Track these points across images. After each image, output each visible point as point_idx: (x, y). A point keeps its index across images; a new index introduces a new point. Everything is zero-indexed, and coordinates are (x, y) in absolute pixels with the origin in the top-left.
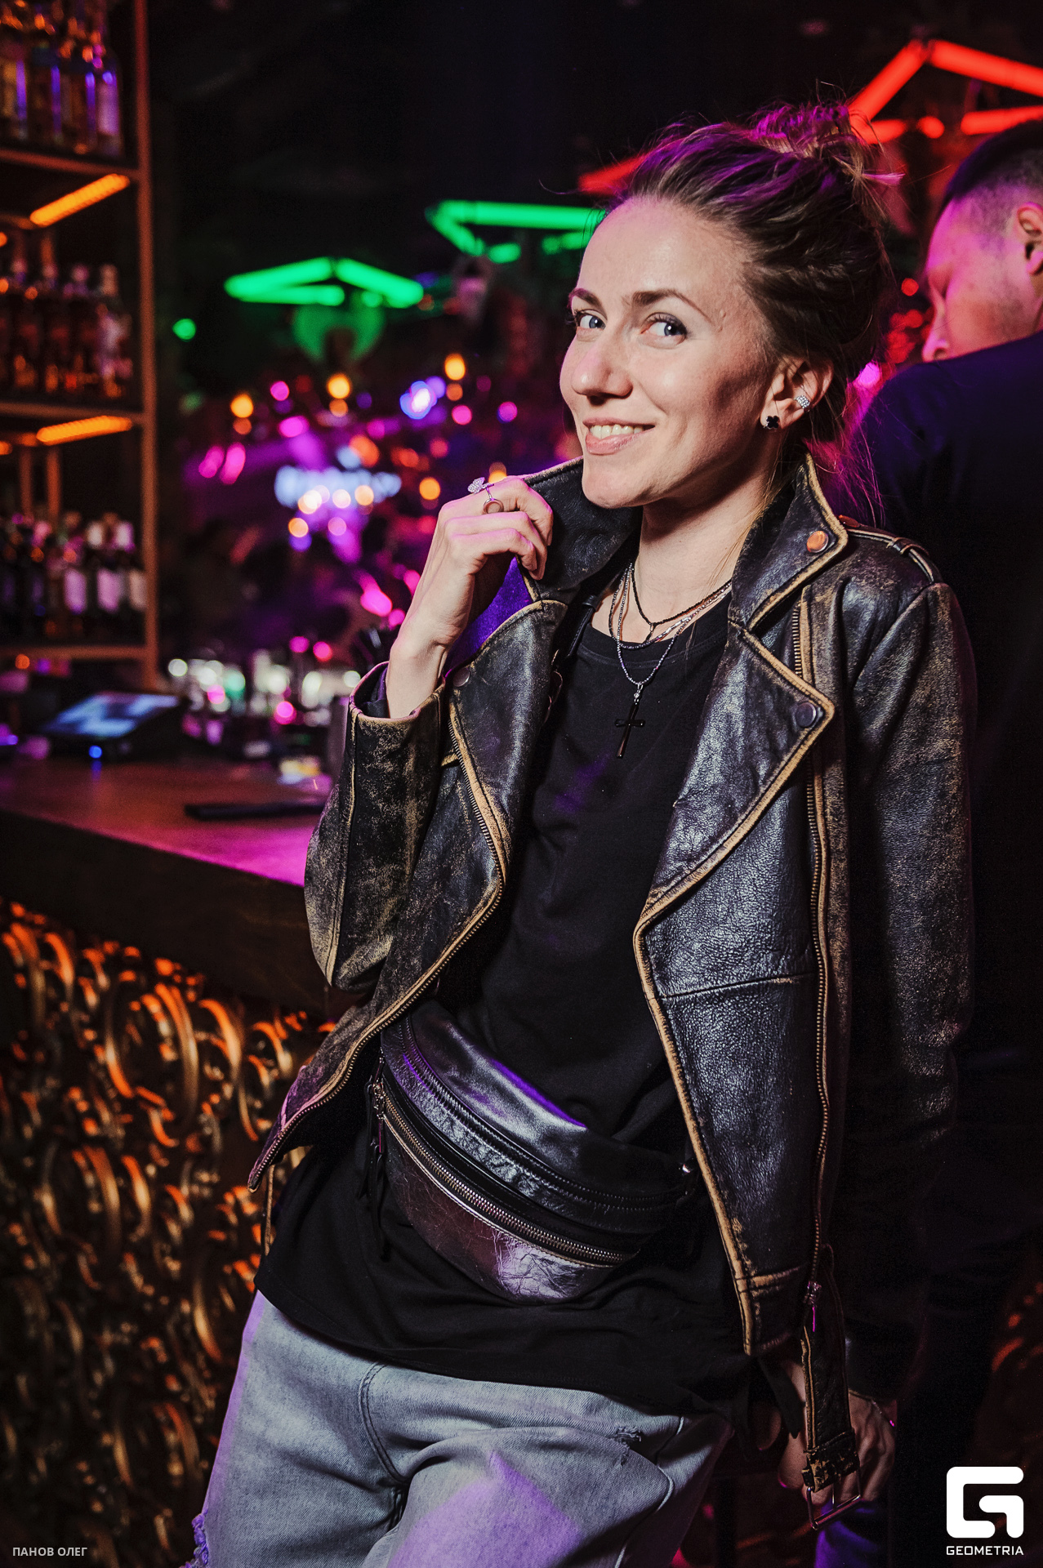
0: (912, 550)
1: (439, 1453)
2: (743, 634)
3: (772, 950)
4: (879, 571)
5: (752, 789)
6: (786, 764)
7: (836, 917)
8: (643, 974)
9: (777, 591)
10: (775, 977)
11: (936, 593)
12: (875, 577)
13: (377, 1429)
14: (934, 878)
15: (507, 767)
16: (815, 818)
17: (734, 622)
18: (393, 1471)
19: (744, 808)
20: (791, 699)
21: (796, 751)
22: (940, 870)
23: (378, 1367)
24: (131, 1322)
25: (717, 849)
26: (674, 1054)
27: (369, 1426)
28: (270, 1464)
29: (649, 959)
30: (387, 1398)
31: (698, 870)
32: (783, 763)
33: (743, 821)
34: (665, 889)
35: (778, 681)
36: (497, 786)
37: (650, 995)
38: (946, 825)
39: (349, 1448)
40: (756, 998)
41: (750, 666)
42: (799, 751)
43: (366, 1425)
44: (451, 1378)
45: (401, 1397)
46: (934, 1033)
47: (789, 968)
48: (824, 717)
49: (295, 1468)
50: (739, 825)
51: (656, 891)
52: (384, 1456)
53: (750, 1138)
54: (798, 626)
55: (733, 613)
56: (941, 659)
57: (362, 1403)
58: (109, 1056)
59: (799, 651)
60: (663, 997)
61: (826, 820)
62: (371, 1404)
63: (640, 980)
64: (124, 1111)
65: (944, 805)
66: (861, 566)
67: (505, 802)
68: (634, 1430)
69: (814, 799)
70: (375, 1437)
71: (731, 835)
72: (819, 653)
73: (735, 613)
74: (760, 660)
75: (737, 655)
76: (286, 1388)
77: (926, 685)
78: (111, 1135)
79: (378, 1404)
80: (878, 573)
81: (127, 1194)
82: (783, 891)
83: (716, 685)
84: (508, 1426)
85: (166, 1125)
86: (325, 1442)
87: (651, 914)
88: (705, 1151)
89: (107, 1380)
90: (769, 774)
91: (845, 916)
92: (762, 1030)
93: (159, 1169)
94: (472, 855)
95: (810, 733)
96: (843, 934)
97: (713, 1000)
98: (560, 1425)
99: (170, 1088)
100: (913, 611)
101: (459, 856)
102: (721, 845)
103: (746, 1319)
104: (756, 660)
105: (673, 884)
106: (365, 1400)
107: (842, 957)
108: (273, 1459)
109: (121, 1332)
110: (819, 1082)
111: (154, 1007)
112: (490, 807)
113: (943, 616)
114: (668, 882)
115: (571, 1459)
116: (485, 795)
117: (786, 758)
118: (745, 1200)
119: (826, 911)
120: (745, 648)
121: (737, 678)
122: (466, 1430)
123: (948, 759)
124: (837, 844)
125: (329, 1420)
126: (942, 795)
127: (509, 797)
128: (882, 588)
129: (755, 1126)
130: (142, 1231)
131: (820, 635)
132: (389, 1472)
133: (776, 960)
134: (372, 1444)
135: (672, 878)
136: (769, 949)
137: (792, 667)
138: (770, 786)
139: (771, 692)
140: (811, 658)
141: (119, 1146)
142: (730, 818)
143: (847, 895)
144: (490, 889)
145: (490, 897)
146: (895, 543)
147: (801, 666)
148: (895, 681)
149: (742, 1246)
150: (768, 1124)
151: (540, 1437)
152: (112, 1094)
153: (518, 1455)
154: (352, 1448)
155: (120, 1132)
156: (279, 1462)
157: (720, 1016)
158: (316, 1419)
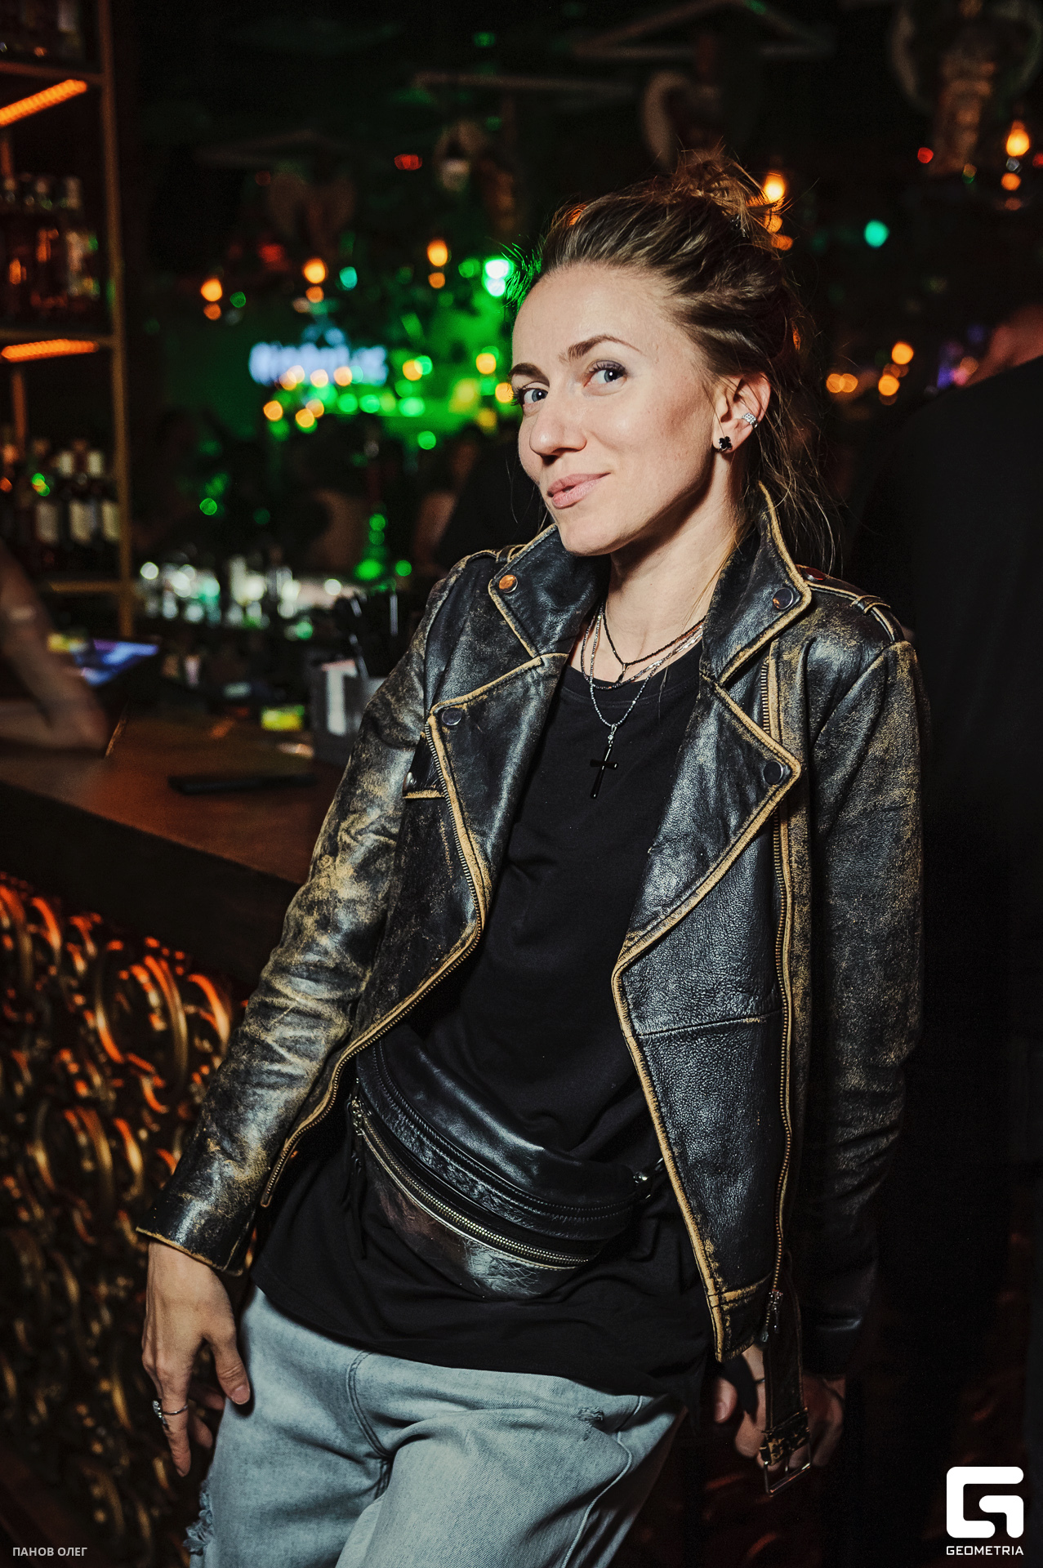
0: (875, 609)
1: (420, 1431)
2: (713, 689)
3: (741, 992)
4: (843, 631)
5: (723, 838)
6: (755, 818)
7: (799, 957)
8: (621, 1013)
9: (746, 646)
10: (745, 1017)
11: (896, 652)
12: (839, 638)
13: (363, 1409)
14: (887, 916)
15: (493, 816)
16: (781, 866)
17: (705, 675)
18: (378, 1445)
19: (716, 857)
20: (760, 755)
21: (765, 806)
22: (893, 908)
23: (365, 1354)
24: (127, 1276)
25: (690, 895)
26: (651, 1089)
27: (356, 1405)
28: (267, 1438)
29: (627, 999)
30: (372, 1381)
31: (672, 915)
32: (752, 817)
33: (715, 869)
34: (642, 933)
35: (747, 737)
36: (483, 834)
37: (628, 1033)
38: (900, 867)
39: (338, 1424)
40: (726, 1037)
41: (720, 719)
42: (768, 806)
43: (353, 1405)
44: (431, 1366)
45: (385, 1381)
46: (884, 1055)
47: (757, 1008)
48: (791, 775)
49: (289, 1441)
50: (711, 873)
51: (633, 935)
52: (370, 1433)
53: (721, 1165)
54: (767, 683)
55: (704, 666)
56: (899, 714)
57: (349, 1385)
58: (100, 1021)
59: (767, 708)
60: (640, 1035)
61: (791, 867)
62: (358, 1387)
63: (618, 1019)
64: (115, 1076)
65: (898, 848)
66: (826, 626)
67: (489, 850)
68: (596, 1411)
69: (780, 848)
70: (361, 1415)
71: (704, 882)
72: (786, 711)
73: (706, 667)
74: (731, 715)
75: (709, 707)
76: (281, 1370)
77: (885, 739)
78: (103, 1098)
79: (365, 1387)
80: (842, 634)
81: (119, 1155)
82: (751, 936)
83: (689, 736)
84: (482, 1408)
85: (157, 1091)
86: (317, 1420)
87: (629, 957)
88: (680, 1178)
89: (104, 1331)
90: (739, 826)
91: (807, 956)
92: (732, 1066)
93: (150, 1132)
94: (451, 896)
95: (777, 790)
96: (805, 972)
97: (688, 1037)
98: (528, 1407)
99: (160, 1056)
100: (874, 671)
101: (439, 894)
102: (694, 892)
103: (718, 1331)
104: (727, 716)
105: (649, 928)
106: (352, 1383)
107: (804, 993)
108: (269, 1433)
109: (117, 1286)
110: (782, 1110)
111: (143, 978)
112: (474, 854)
113: (903, 673)
114: (644, 927)
115: (539, 1436)
116: (470, 842)
117: (755, 812)
118: (716, 1223)
119: (790, 953)
120: (716, 703)
121: (709, 729)
122: (444, 1411)
123: (903, 807)
124: (801, 890)
125: (320, 1400)
126: (898, 839)
127: (494, 846)
128: (845, 649)
129: (726, 1154)
130: (135, 1191)
131: (787, 694)
132: (376, 1446)
133: (745, 1000)
134: (359, 1422)
135: (648, 923)
136: (738, 991)
137: (761, 724)
138: (740, 838)
139: (741, 747)
140: (779, 715)
141: (111, 1108)
142: (702, 866)
143: (809, 936)
144: (468, 930)
145: (468, 938)
146: (859, 602)
147: (769, 723)
148: (856, 736)
149: (716, 1265)
150: (738, 1153)
151: (511, 1418)
152: (102, 1059)
153: (491, 1434)
154: (341, 1424)
155: (112, 1096)
156: (275, 1435)
157: (693, 1053)
158: (308, 1398)
